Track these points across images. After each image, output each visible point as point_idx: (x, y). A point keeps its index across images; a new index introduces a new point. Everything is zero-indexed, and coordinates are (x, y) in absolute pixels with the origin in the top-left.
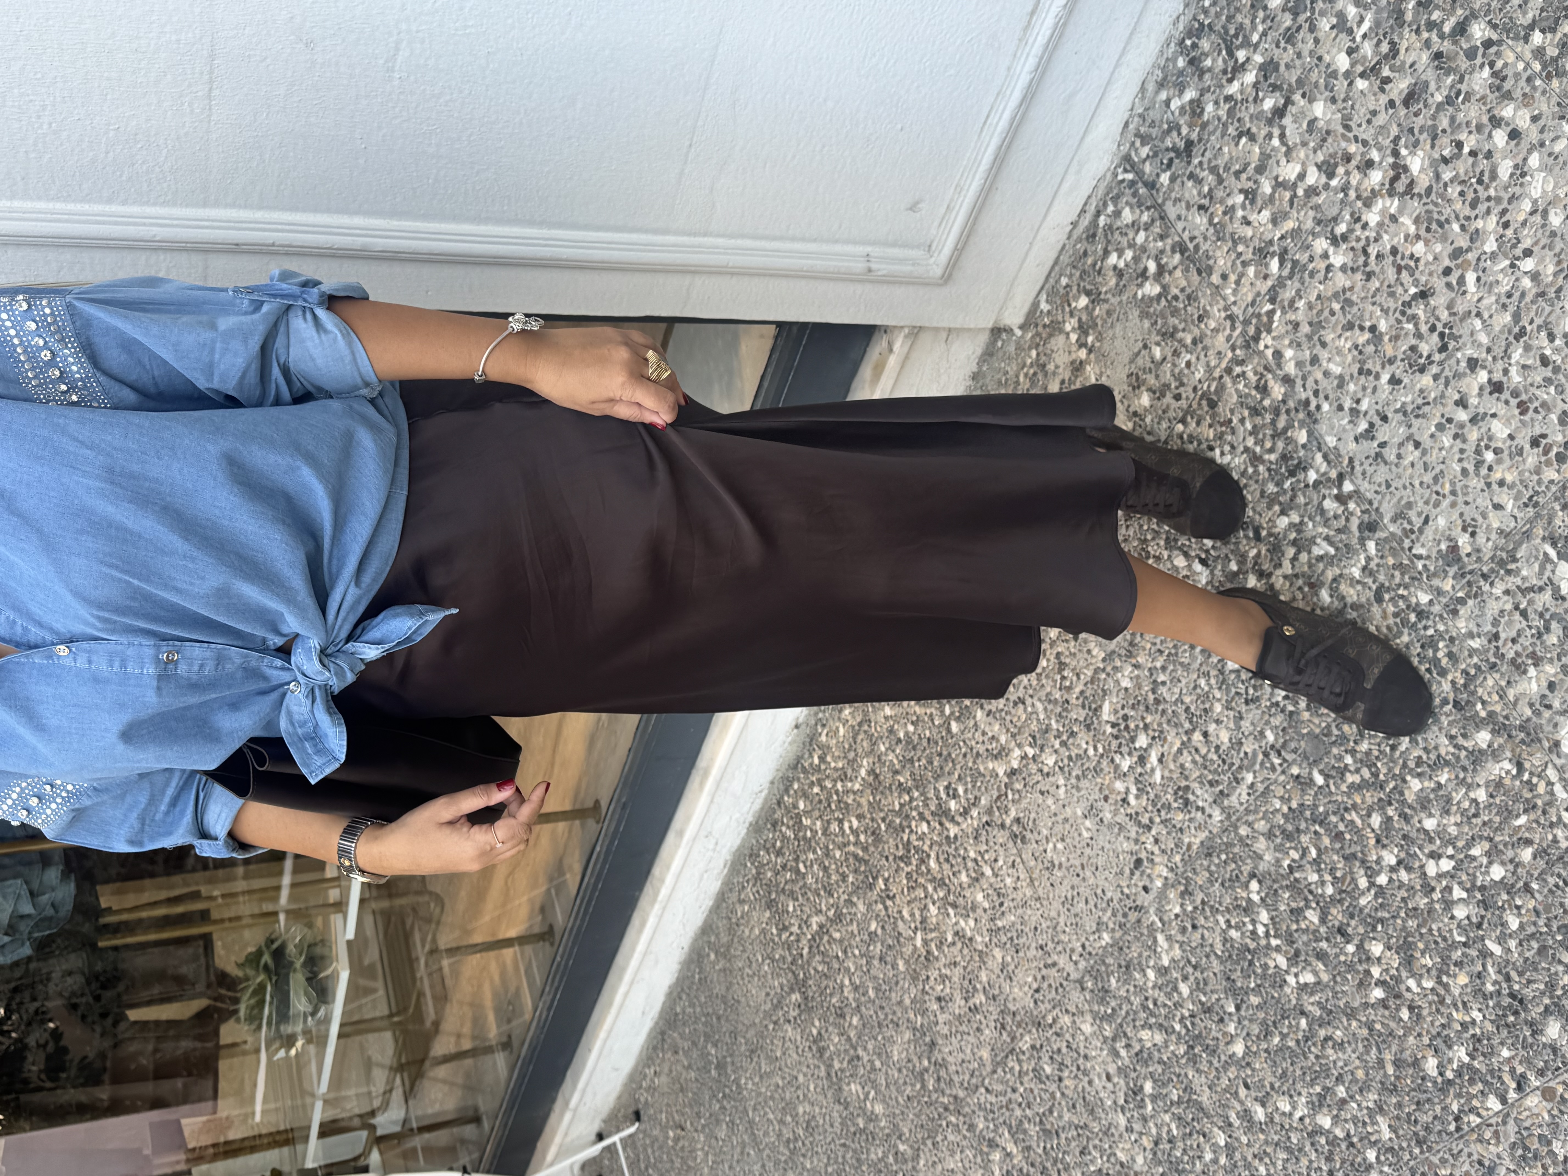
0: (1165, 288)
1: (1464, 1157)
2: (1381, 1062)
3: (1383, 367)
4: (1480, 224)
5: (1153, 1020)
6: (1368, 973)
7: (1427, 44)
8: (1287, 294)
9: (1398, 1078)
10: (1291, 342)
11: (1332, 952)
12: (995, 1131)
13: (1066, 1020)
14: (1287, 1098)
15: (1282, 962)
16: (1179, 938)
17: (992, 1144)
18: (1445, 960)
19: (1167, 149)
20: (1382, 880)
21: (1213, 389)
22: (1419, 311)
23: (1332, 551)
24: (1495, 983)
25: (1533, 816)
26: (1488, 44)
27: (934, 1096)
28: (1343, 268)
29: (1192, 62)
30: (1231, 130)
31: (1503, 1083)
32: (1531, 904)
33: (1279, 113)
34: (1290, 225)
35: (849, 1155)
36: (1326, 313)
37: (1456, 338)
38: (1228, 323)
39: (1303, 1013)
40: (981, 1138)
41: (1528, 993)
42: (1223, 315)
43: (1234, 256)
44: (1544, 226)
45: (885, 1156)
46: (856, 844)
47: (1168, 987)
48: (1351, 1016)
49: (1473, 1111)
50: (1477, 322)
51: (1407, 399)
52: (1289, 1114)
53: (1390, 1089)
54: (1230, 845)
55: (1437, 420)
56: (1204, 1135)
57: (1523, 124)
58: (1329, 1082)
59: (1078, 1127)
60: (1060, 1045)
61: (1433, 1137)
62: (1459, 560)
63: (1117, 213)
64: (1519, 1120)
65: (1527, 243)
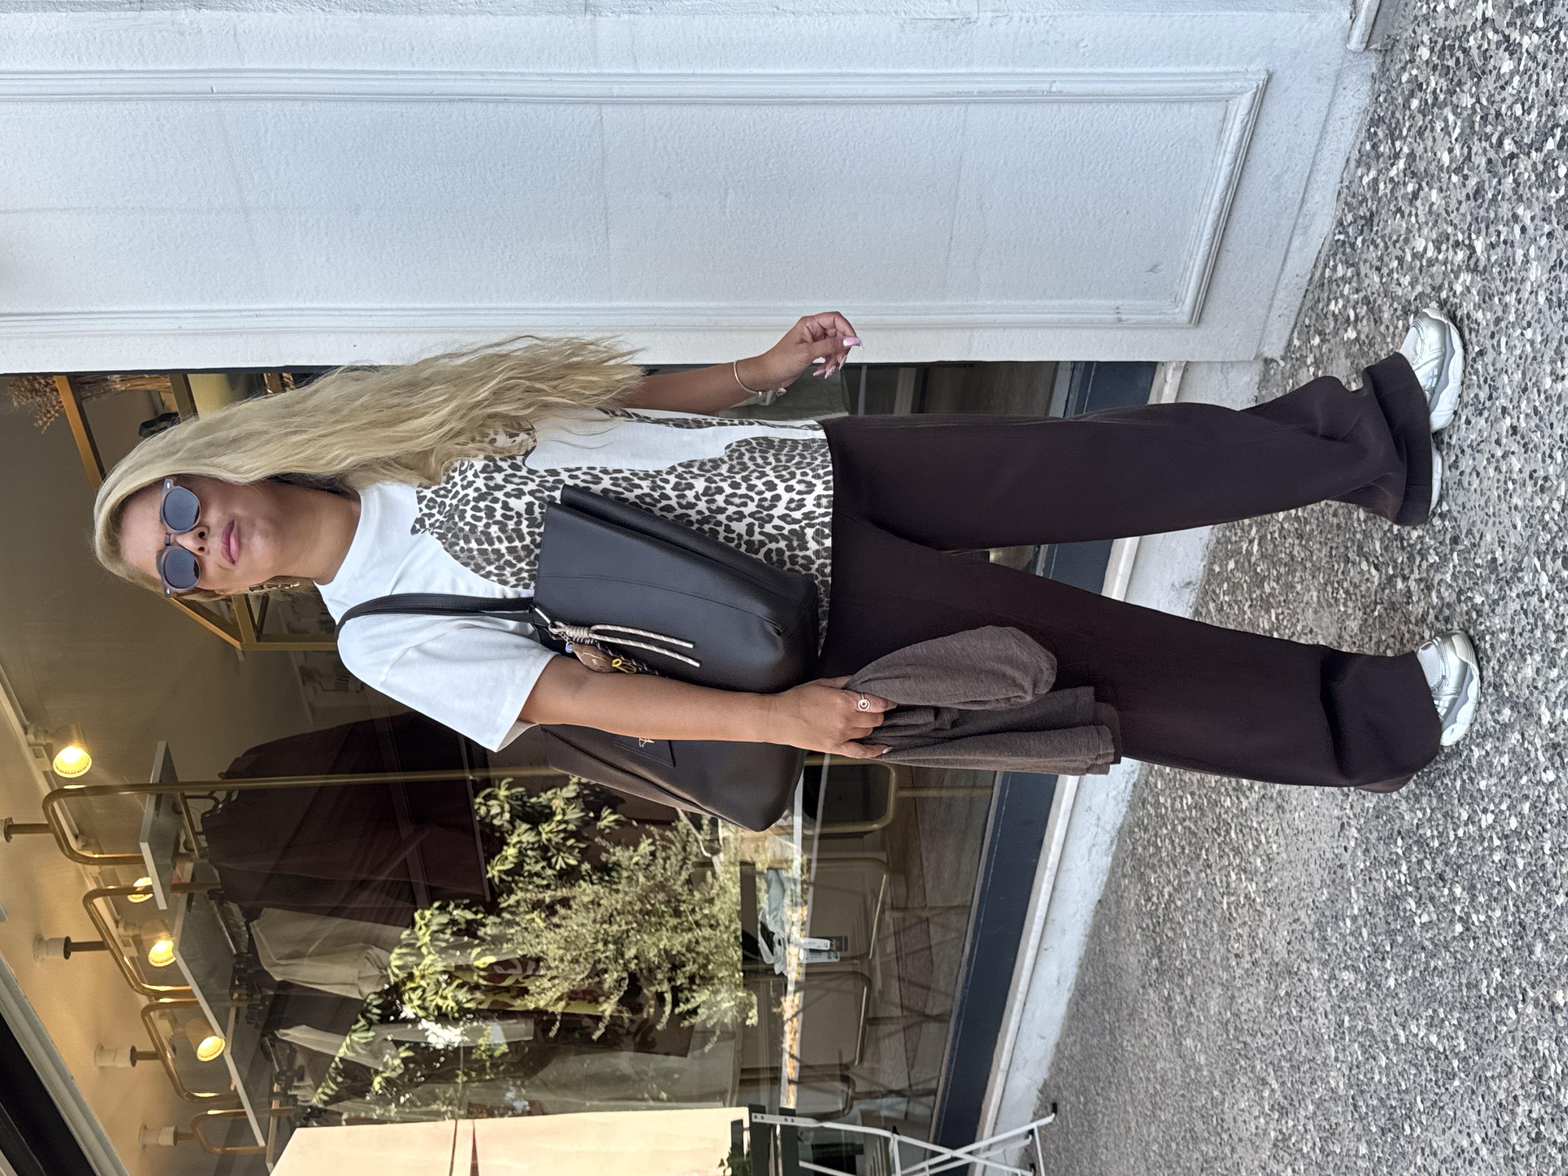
0: (1361, 334)
1: (1498, 1061)
2: (1460, 986)
5: (1349, 963)
6: (1454, 910)
7: (1485, 151)
9: (1468, 997)
11: (1437, 894)
12: (1266, 1070)
13: (1304, 966)
14: (1415, 1021)
15: (1413, 906)
16: (1363, 890)
17: (1264, 1082)
18: (1490, 897)
19: (1361, 217)
20: (1460, 833)
22: (1479, 366)
23: (1437, 559)
24: (1513, 914)
25: (1529, 777)
26: (1512, 156)
27: (1233, 1043)
29: (1374, 146)
30: (1392, 207)
31: (1516, 996)
32: (1529, 848)
33: (1415, 195)
34: (1419, 288)
35: (1186, 1104)
37: (1496, 389)
39: (1423, 948)
40: (1258, 1077)
41: (1528, 921)
45: (1206, 1102)
46: (1190, 818)
47: (1356, 934)
48: (1447, 948)
49: (1501, 1021)
50: (1506, 378)
51: (1473, 437)
52: (1416, 1035)
53: (1465, 1008)
54: (1388, 807)
55: (1487, 455)
56: (1374, 1059)
57: (1527, 221)
58: (1436, 1006)
59: (1310, 1061)
60: (1301, 990)
61: (1484, 1045)
62: (1496, 569)
63: (1335, 267)
64: (1523, 1026)
65: (1528, 317)
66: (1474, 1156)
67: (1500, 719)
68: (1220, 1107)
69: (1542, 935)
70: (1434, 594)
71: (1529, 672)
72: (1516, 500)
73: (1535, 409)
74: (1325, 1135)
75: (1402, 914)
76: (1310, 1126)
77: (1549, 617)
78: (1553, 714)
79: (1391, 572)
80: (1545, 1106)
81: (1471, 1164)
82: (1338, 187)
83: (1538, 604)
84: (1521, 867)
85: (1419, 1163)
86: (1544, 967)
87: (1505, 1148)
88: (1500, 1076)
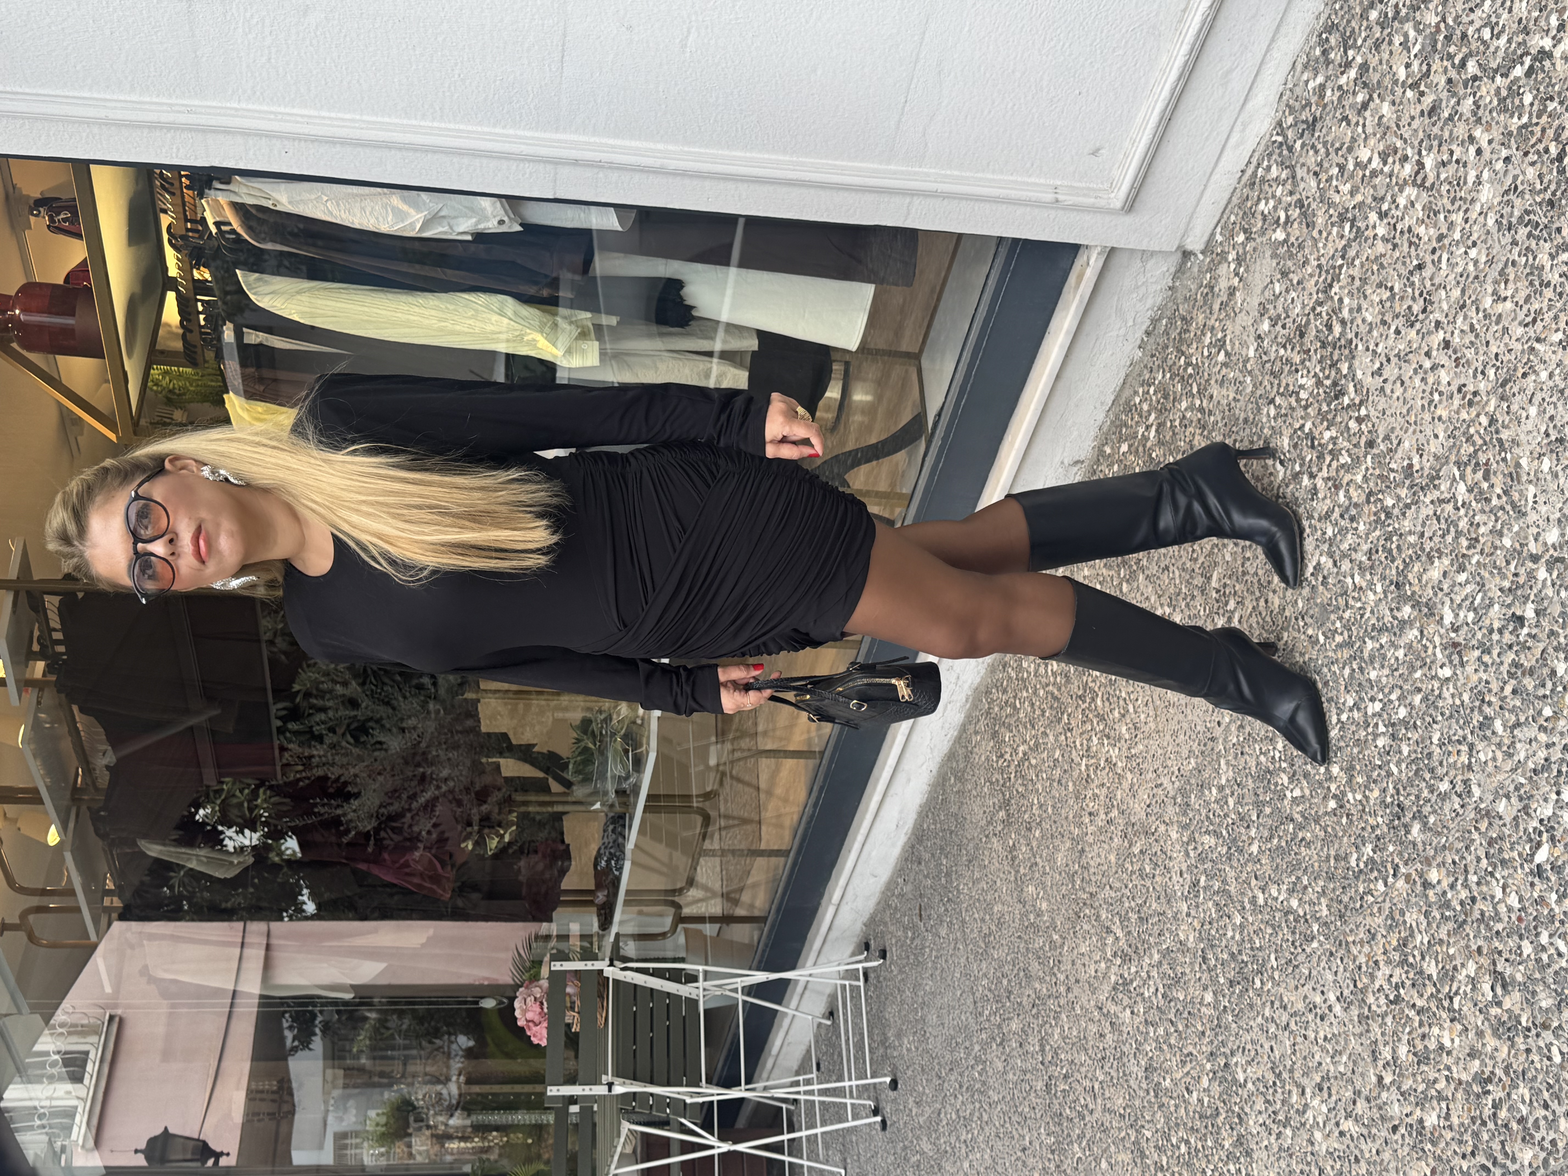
0: (1288, 236)
1: (1362, 928)
2: (1328, 858)
3: (1393, 320)
5: (1211, 828)
6: (1329, 788)
7: (1446, 70)
8: (1352, 253)
9: (1335, 868)
10: (1349, 292)
11: (1312, 772)
12: (1111, 920)
13: (1162, 828)
14: (1276, 886)
15: (1286, 780)
16: (1233, 762)
17: (1109, 931)
18: (1369, 778)
19: (1303, 121)
20: (1344, 717)
21: (1303, 322)
22: (1416, 279)
23: (1349, 460)
24: (1392, 796)
25: (1424, 672)
26: (1475, 78)
27: (1079, 894)
28: (1382, 238)
29: (1324, 52)
30: (1338, 115)
31: (1387, 871)
32: (1416, 736)
33: (1365, 106)
34: (1359, 198)
36: (1369, 272)
37: (1432, 303)
38: (1318, 271)
39: (1292, 820)
40: (1103, 926)
41: (1407, 803)
42: (1316, 264)
43: (1327, 217)
44: (1484, 225)
45: (1044, 945)
47: (1222, 801)
48: (1317, 822)
49: (1370, 892)
50: (1443, 293)
51: (1402, 347)
52: (1276, 899)
53: (1331, 878)
55: (1414, 366)
56: (1229, 917)
57: (1484, 144)
58: (1300, 873)
59: (1160, 914)
60: (1156, 848)
61: (1348, 913)
62: (1412, 474)
63: (1269, 168)
64: (1391, 898)
65: (1475, 237)
67: (1399, 615)
68: (1058, 950)
69: (1419, 816)
70: (1342, 493)
71: (1435, 574)
72: (1442, 412)
73: (1472, 326)
74: (1168, 982)
75: (1273, 787)
76: (1154, 973)
77: (1463, 524)
78: (1457, 615)
79: (1297, 468)
80: (1407, 972)
81: (1322, 1019)
82: (1281, 88)
83: (1452, 511)
84: (1406, 753)
85: (1267, 1014)
86: (1420, 846)
87: (1360, 1007)
88: (1361, 942)
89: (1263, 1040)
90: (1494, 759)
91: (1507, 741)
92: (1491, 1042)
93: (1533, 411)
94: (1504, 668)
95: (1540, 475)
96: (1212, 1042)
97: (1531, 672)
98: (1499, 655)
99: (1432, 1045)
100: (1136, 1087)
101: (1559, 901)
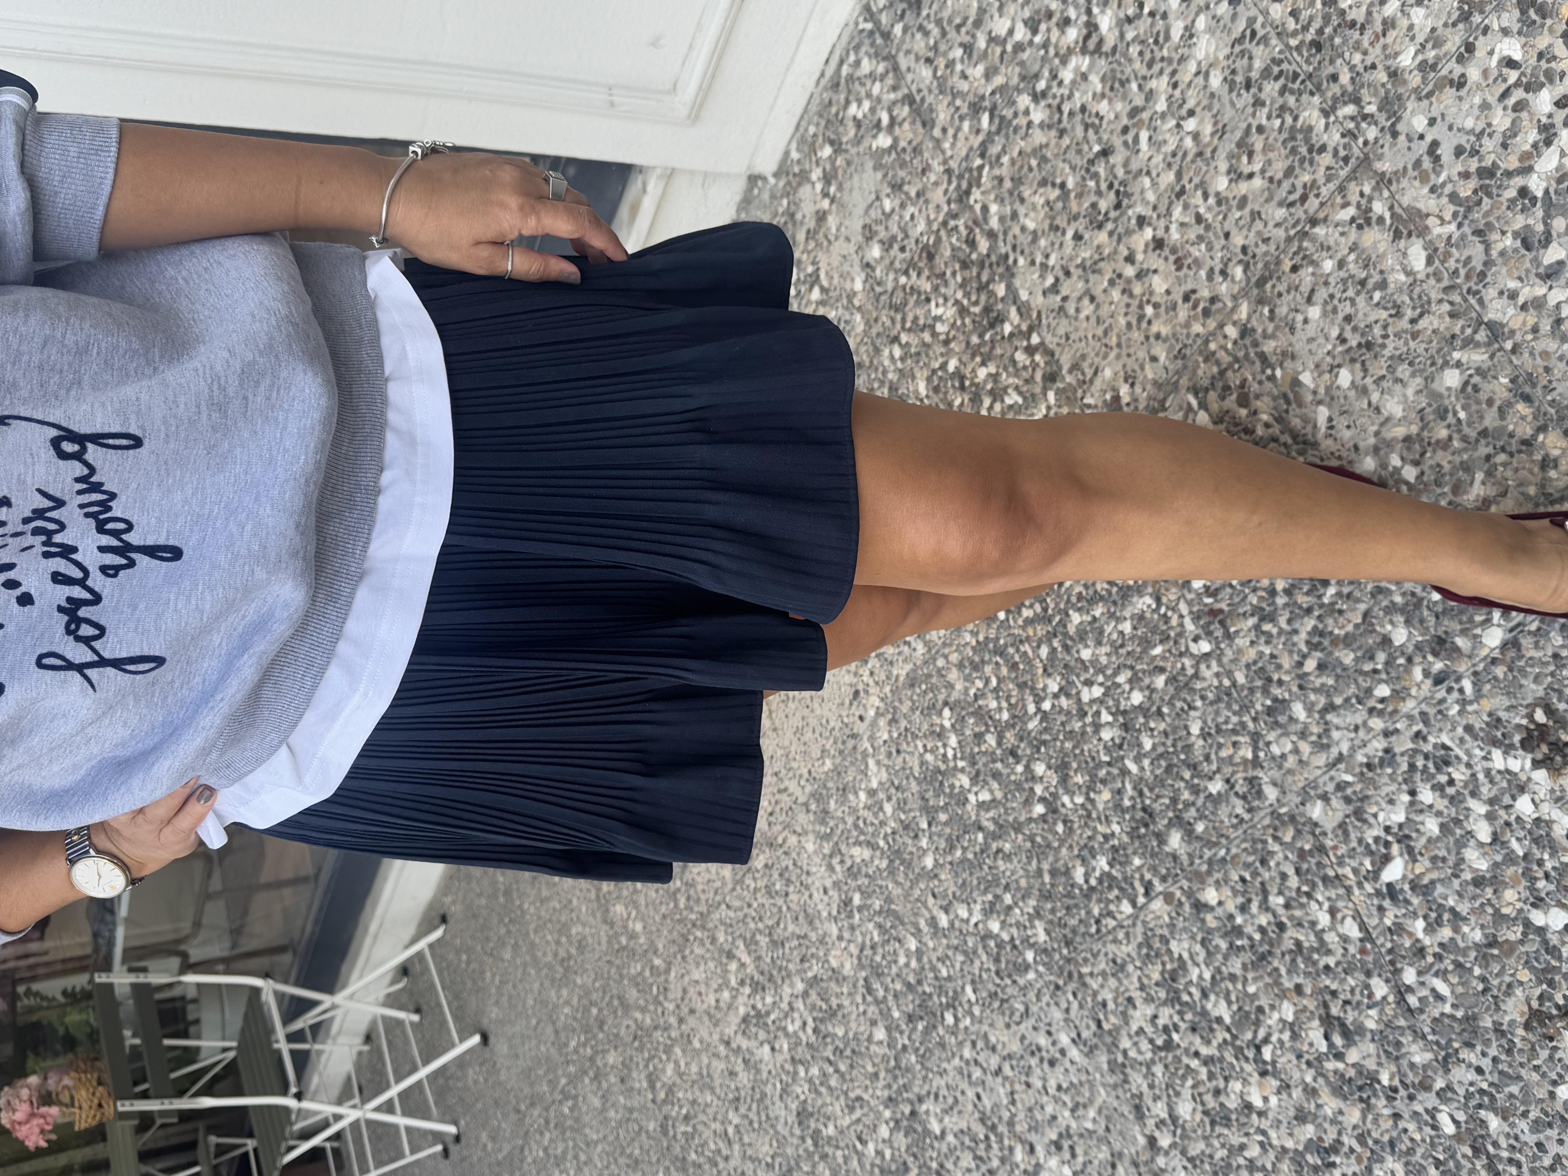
0: (896, 140)
1: (1101, 957)
2: (1040, 872)
3: (1069, 223)
4: (1153, 84)
5: (862, 838)
6: (1032, 790)
8: (995, 149)
9: (1052, 885)
10: (996, 197)
11: (1005, 771)
12: (733, 943)
13: (793, 840)
14: (965, 906)
15: (966, 782)
16: (886, 763)
17: (730, 956)
18: (1093, 777)
20: (1047, 705)
21: (931, 242)
22: (1101, 168)
23: (1020, 400)
24: (1131, 798)
25: (1167, 647)
27: (685, 913)
28: (1042, 125)
31: (1134, 888)
32: (1162, 726)
34: (999, 80)
35: (613, 971)
36: (1026, 168)
37: (1129, 195)
38: (946, 177)
39: (980, 828)
40: (721, 950)
41: (1157, 807)
42: (942, 169)
43: (952, 110)
44: (1205, 87)
45: (643, 970)
47: (875, 807)
48: (1018, 830)
50: (1146, 180)
51: (1086, 255)
52: (967, 921)
53: (1046, 896)
54: (929, 676)
55: (1109, 276)
56: (899, 941)
58: (999, 890)
59: (799, 937)
61: (1078, 939)
63: (858, 63)
64: (1144, 922)
65: (1190, 104)
66: (1058, 1055)
68: (662, 978)
69: (1179, 823)
72: (1158, 328)
73: (1198, 216)
74: (820, 1015)
75: (947, 790)
76: (799, 1004)
80: (1180, 1013)
81: (1052, 1063)
84: (1148, 747)
85: (967, 1055)
86: (1185, 859)
87: (1110, 1051)
88: (1103, 974)
89: (964, 1085)
90: (1296, 751)
91: (1315, 729)
92: (1330, 1104)
93: (1315, 312)
94: (1301, 639)
95: (1335, 393)
96: (889, 1086)
97: (1347, 641)
98: (1289, 621)
99: (1232, 1103)
100: (787, 1134)
101: (1430, 929)
